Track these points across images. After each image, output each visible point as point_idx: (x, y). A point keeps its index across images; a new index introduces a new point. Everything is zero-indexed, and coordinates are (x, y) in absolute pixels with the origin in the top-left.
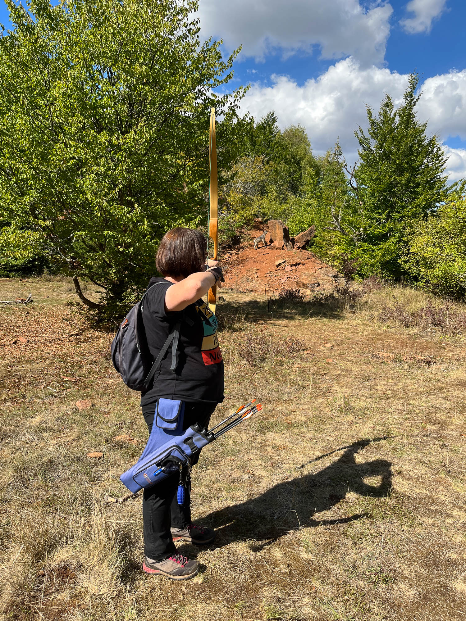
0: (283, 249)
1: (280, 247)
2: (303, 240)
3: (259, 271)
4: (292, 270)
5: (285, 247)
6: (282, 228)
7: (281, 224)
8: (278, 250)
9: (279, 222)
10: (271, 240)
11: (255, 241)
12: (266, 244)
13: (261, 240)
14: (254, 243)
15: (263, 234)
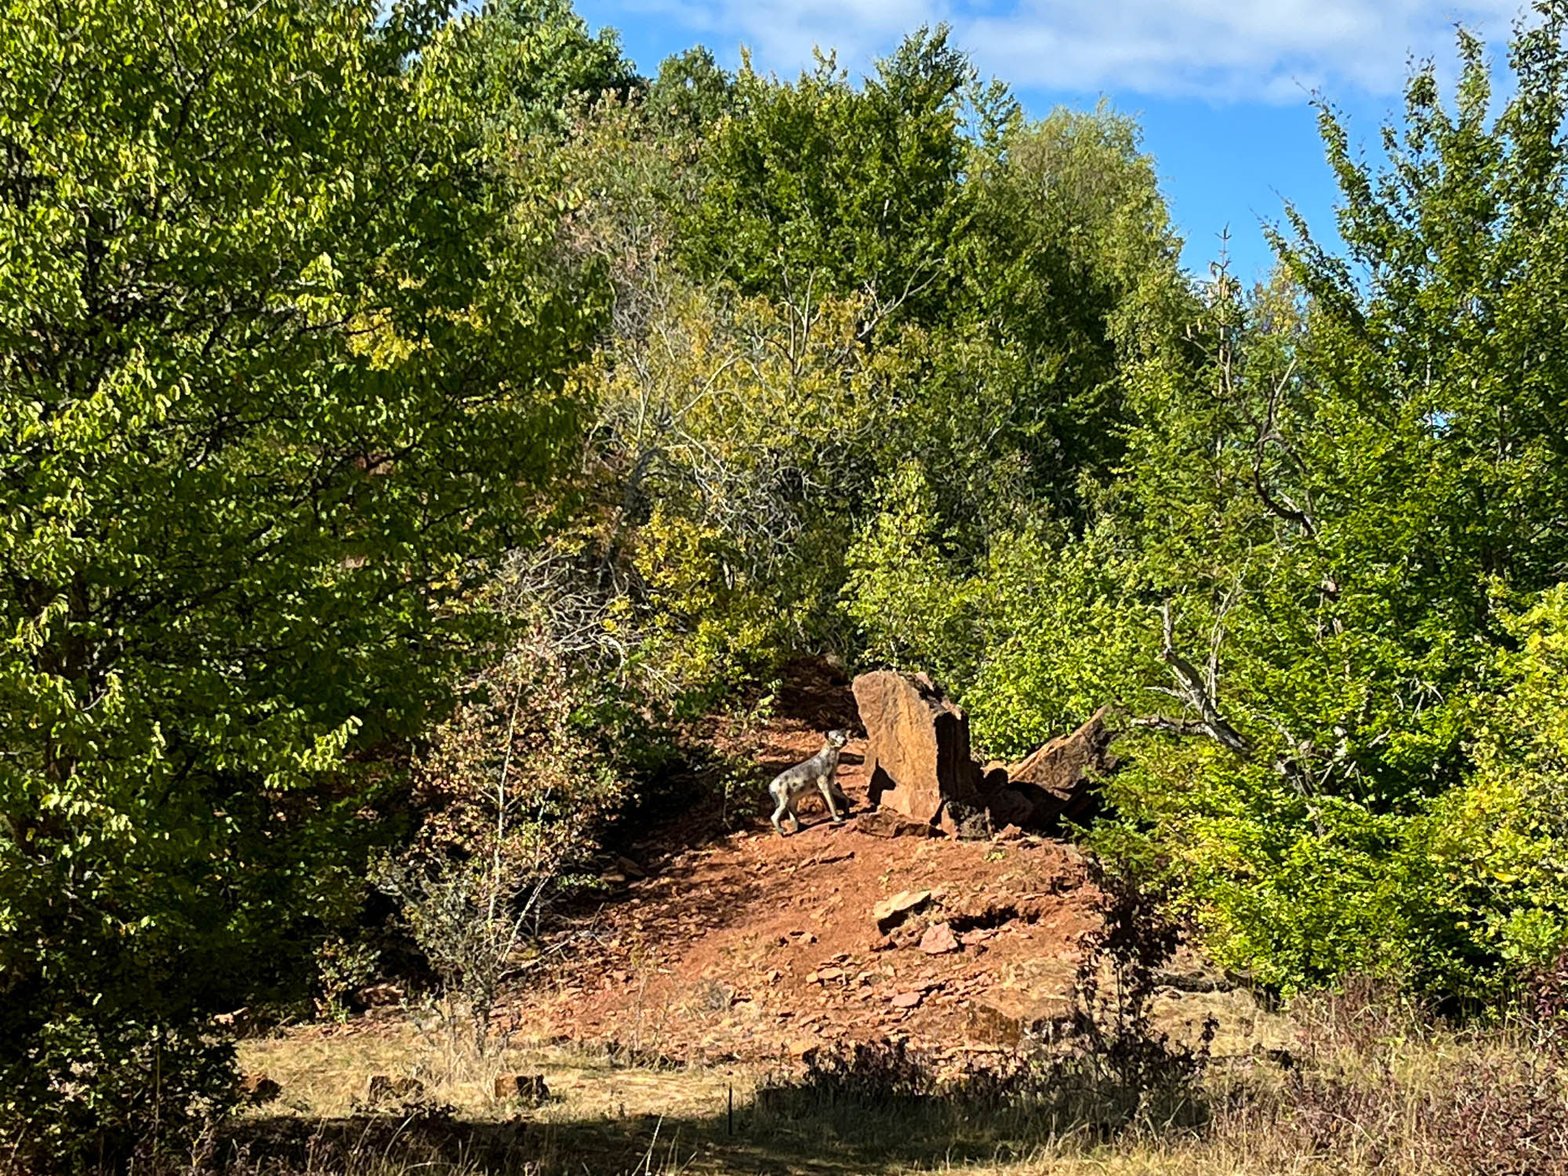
0: (935, 833)
1: (918, 819)
2: (1058, 783)
3: (786, 953)
4: (961, 947)
5: (947, 822)
6: (930, 717)
7: (925, 693)
8: (906, 839)
9: (914, 681)
10: (882, 782)
11: (775, 786)
12: (843, 803)
13: (811, 784)
14: (770, 801)
15: (825, 746)
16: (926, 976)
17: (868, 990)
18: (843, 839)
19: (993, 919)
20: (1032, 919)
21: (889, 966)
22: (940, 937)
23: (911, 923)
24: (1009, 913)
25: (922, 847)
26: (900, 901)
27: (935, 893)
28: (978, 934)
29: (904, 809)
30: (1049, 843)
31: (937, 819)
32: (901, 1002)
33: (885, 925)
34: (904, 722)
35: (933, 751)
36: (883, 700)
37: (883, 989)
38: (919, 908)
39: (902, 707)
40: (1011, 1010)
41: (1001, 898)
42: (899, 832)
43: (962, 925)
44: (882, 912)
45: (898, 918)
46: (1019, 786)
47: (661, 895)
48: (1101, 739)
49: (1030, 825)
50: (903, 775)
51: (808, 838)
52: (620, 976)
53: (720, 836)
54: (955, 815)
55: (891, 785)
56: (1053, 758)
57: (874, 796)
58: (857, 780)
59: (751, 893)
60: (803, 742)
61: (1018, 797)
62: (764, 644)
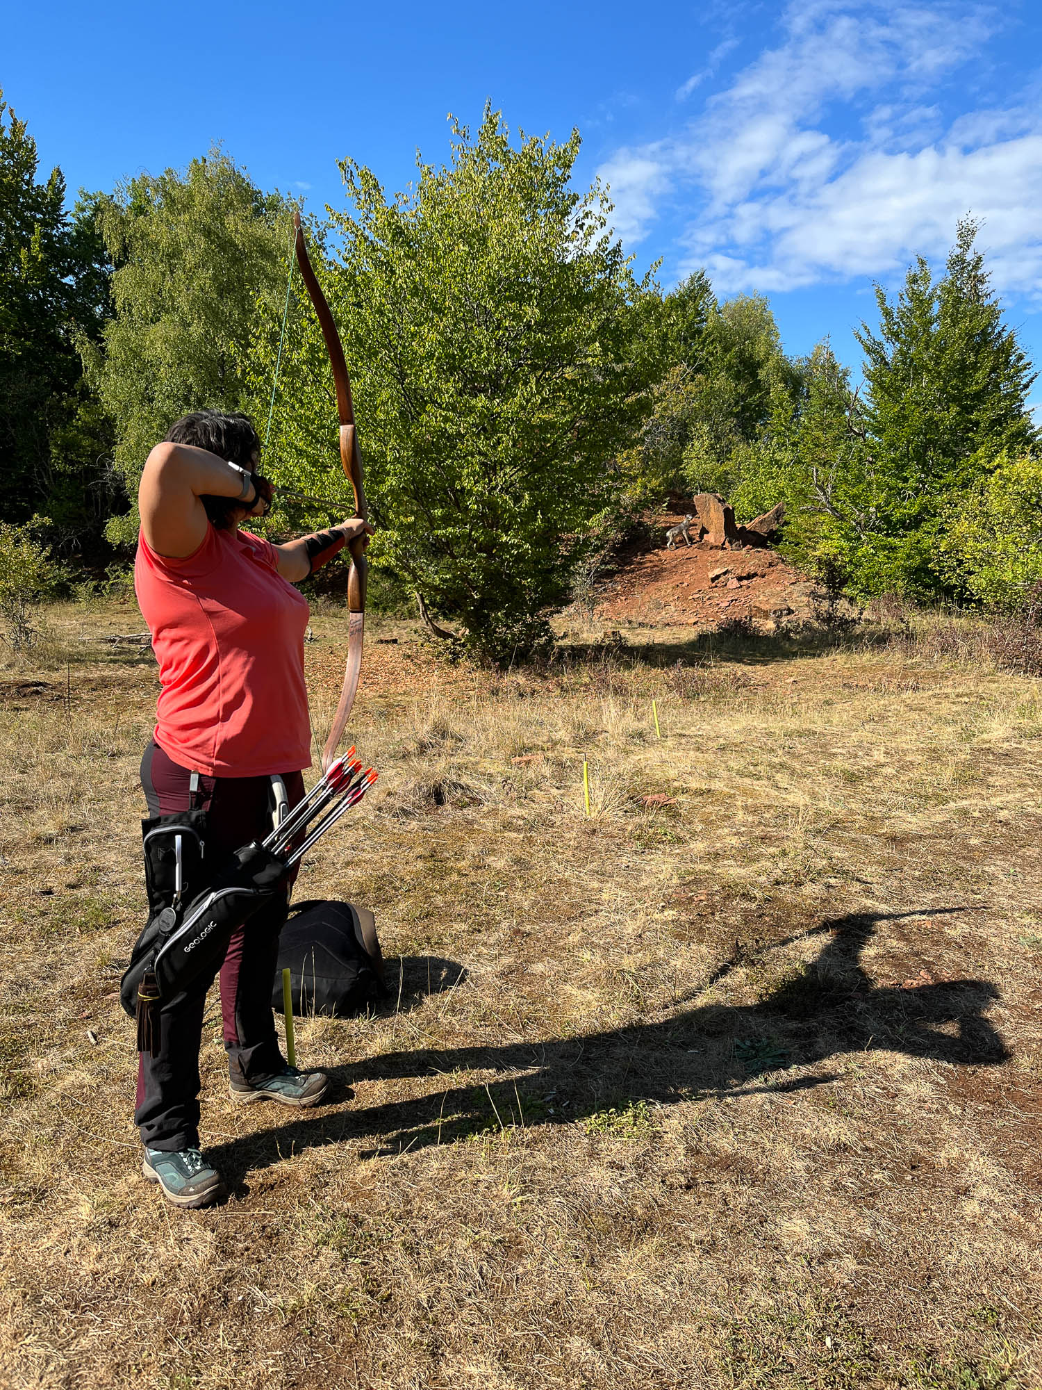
0: (724, 548)
1: (718, 544)
2: (763, 531)
3: (679, 590)
4: (741, 586)
5: (727, 544)
6: (722, 509)
7: (720, 501)
8: (714, 551)
9: (716, 497)
10: (704, 531)
11: (668, 534)
12: (691, 539)
13: (680, 533)
14: (667, 538)
15: (685, 520)
16: (730, 597)
17: (710, 602)
18: (692, 551)
19: (749, 577)
20: (763, 576)
21: (717, 593)
22: (734, 583)
23: (722, 579)
24: (755, 575)
25: (720, 553)
26: (717, 572)
27: (730, 568)
28: (745, 582)
29: (712, 540)
30: (764, 551)
31: (724, 544)
32: (723, 605)
33: (713, 580)
34: (712, 511)
35: (723, 520)
36: (704, 504)
37: (715, 601)
38: (725, 573)
39: (712, 506)
40: (765, 607)
41: (752, 570)
42: (711, 548)
43: (740, 579)
44: (711, 575)
45: (718, 577)
46: (750, 532)
47: (632, 571)
48: (779, 514)
49: (755, 545)
50: (712, 529)
51: (679, 552)
52: (623, 598)
53: (648, 551)
54: (730, 542)
55: (708, 532)
56: (761, 522)
57: (701, 537)
58: (695, 532)
59: (663, 570)
60: (674, 519)
61: (750, 536)
62: (659, 486)
